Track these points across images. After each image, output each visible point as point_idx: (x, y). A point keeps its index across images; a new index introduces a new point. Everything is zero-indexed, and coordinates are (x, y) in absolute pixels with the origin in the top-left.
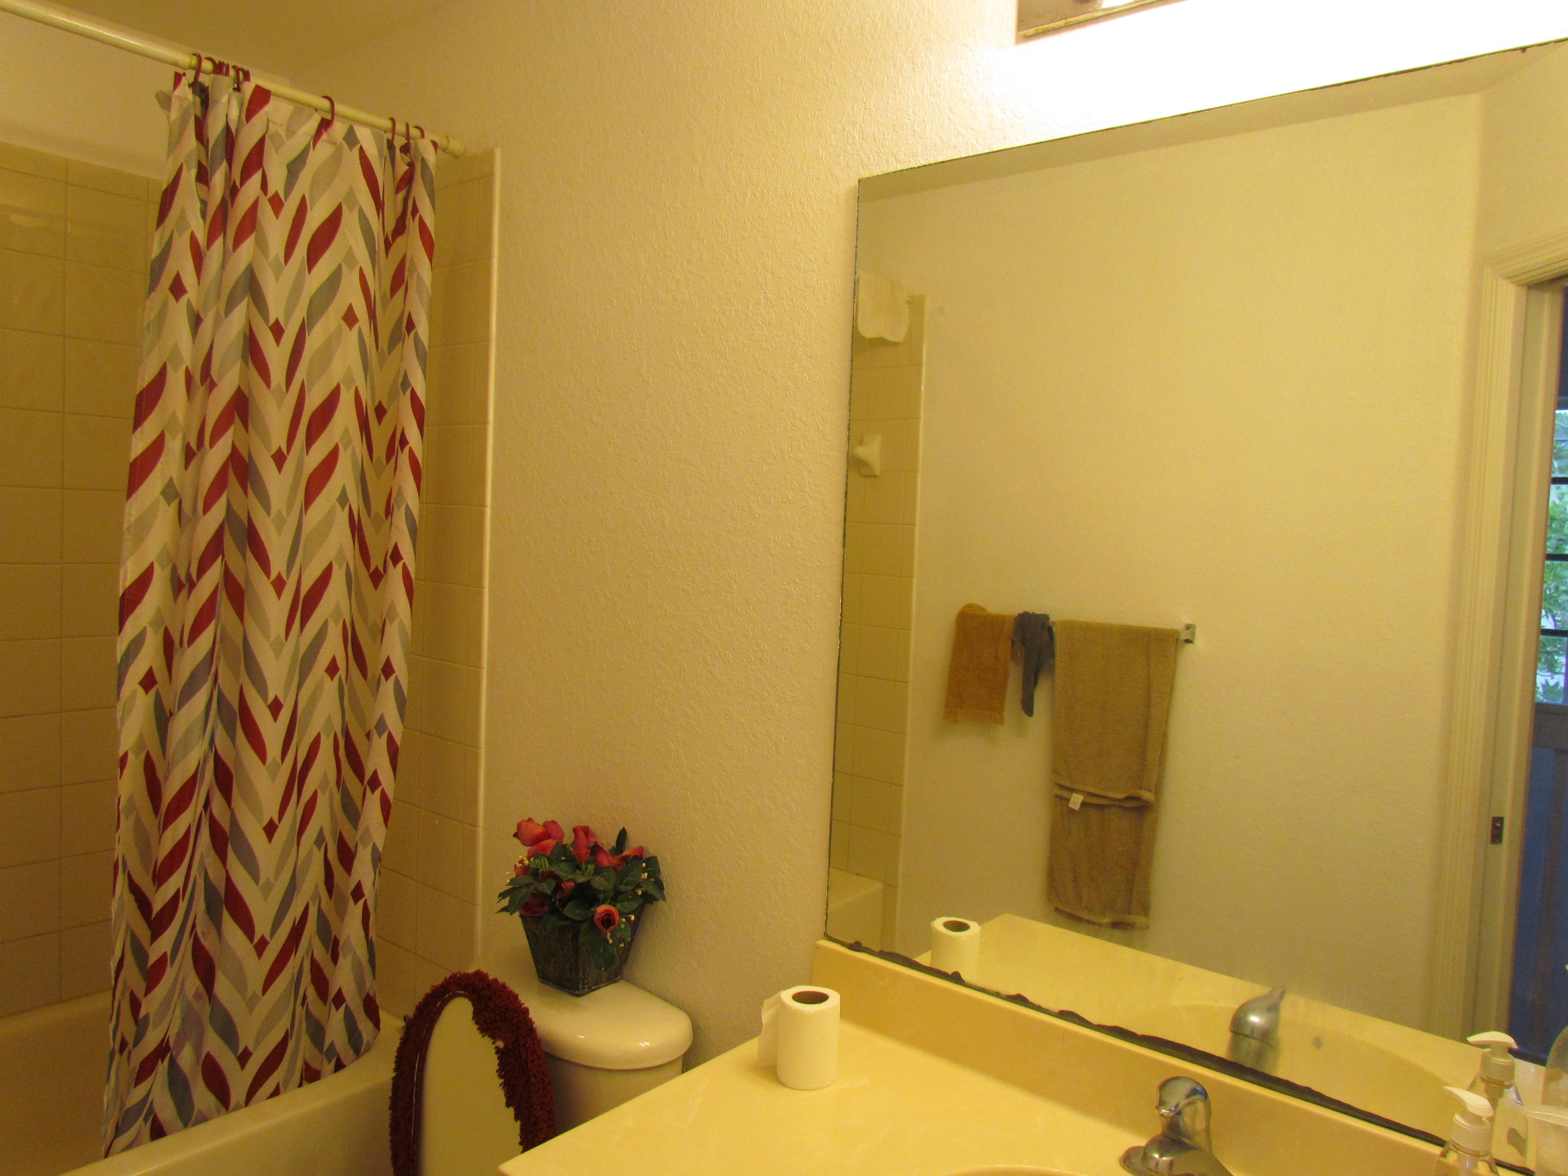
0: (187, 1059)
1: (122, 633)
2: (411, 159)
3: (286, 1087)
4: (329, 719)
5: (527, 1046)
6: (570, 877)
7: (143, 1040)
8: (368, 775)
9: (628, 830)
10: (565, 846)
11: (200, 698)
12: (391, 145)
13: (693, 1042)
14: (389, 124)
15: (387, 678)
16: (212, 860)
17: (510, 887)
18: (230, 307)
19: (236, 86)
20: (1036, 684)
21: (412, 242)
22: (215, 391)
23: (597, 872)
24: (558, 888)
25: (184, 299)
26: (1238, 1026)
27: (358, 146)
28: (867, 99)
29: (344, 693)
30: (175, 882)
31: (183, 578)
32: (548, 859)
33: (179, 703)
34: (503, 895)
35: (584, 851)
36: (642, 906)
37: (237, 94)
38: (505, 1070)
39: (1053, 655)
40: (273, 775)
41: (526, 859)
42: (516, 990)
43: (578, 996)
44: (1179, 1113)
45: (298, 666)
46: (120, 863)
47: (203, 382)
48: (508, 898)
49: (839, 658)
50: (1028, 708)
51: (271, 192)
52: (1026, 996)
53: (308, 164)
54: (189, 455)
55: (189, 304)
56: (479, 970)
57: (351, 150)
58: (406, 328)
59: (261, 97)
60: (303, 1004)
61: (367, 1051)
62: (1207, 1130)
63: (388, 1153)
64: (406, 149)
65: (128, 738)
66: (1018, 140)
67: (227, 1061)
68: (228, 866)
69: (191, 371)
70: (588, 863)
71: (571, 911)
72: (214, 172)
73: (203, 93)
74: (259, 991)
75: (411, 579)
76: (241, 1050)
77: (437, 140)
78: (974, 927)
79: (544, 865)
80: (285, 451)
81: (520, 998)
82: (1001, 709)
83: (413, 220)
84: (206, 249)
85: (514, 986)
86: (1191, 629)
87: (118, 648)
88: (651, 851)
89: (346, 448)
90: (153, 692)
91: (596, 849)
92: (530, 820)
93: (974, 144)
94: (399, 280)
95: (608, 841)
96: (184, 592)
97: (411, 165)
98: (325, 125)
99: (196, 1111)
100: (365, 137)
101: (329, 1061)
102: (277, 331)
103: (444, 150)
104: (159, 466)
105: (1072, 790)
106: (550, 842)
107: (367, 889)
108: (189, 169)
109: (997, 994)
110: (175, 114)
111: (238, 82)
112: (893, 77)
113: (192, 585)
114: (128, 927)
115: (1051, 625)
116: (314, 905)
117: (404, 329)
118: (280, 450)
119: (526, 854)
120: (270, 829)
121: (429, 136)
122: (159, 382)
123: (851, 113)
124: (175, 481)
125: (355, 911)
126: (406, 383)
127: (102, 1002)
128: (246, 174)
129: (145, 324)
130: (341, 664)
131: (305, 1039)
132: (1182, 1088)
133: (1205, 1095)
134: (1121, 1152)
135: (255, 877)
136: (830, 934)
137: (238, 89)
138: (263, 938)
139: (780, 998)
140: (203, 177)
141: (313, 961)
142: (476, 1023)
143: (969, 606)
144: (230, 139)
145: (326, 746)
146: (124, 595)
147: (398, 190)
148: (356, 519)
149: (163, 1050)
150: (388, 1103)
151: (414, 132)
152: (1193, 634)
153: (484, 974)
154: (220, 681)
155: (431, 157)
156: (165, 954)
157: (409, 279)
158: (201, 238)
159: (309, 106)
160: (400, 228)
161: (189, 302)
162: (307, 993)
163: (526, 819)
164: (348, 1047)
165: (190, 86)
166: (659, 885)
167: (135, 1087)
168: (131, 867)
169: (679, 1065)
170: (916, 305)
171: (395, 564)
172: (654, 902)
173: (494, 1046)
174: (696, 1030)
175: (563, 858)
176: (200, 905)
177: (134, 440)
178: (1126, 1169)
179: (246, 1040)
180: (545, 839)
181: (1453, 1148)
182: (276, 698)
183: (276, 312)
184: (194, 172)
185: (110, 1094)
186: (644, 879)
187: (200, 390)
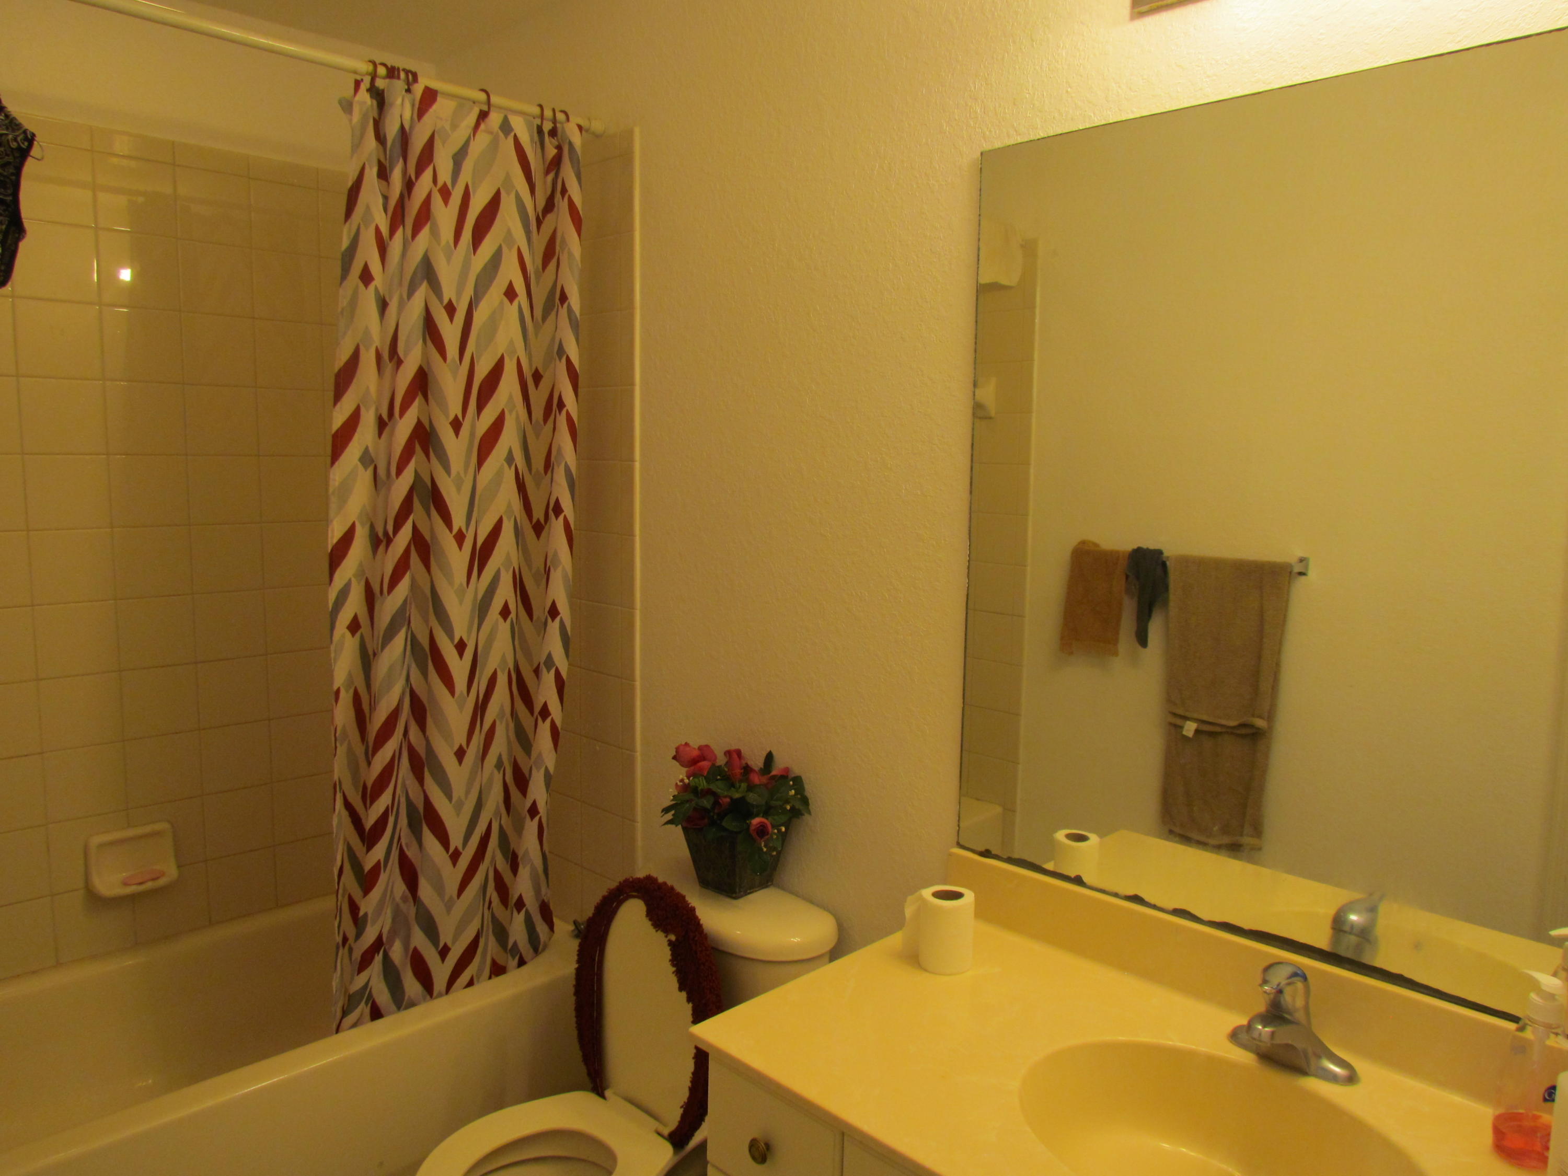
0: (397, 952)
1: (332, 585)
2: (559, 142)
3: (478, 978)
4: (503, 658)
5: (696, 939)
6: (726, 793)
7: (364, 935)
8: (537, 708)
9: (774, 753)
10: (719, 767)
11: (399, 641)
12: (540, 130)
13: (839, 939)
14: (537, 111)
15: (553, 619)
16: (412, 783)
17: (674, 802)
18: (411, 292)
19: (406, 87)
20: (1150, 616)
21: (562, 219)
22: (402, 368)
23: (751, 788)
24: (716, 803)
25: (372, 287)
26: (1338, 924)
27: (512, 134)
28: (988, 75)
29: (515, 633)
30: (384, 800)
31: (381, 534)
32: (705, 778)
33: (382, 646)
34: (666, 810)
35: (738, 771)
36: (790, 820)
37: (408, 96)
38: (676, 960)
39: (1166, 588)
40: (461, 707)
41: (685, 778)
42: (683, 892)
43: (735, 898)
44: (1280, 992)
45: (477, 608)
46: (338, 783)
47: (391, 359)
48: (673, 812)
49: (968, 595)
50: (1142, 639)
51: (440, 183)
52: (1143, 897)
53: (469, 154)
54: (381, 425)
55: (376, 289)
56: (649, 875)
57: (506, 138)
58: (560, 300)
59: (430, 96)
60: (489, 908)
61: (544, 950)
62: (1306, 1008)
63: (574, 1033)
64: (553, 133)
65: (340, 678)
66: (1133, 112)
67: (431, 955)
68: (425, 787)
69: (380, 350)
70: (741, 781)
71: (729, 823)
72: (392, 170)
73: (379, 97)
74: (455, 896)
75: (571, 530)
76: (441, 945)
77: (582, 123)
78: (1094, 838)
79: (703, 784)
80: (461, 418)
81: (687, 898)
82: (1115, 641)
83: (563, 199)
84: (389, 240)
85: (681, 888)
86: (1304, 562)
87: (330, 597)
88: (796, 771)
89: (511, 412)
90: (358, 635)
91: (747, 769)
92: (687, 744)
93: (1091, 116)
94: (550, 253)
95: (757, 762)
96: (382, 548)
97: (559, 148)
98: (483, 115)
99: (406, 998)
100: (520, 127)
101: (513, 958)
102: (451, 309)
103: (587, 131)
104: (356, 437)
105: (1186, 718)
106: (705, 764)
107: (542, 807)
108: (371, 168)
109: (1116, 895)
110: (356, 117)
111: (408, 84)
112: (1012, 53)
113: (389, 541)
114: (345, 839)
115: (1164, 559)
116: (496, 821)
117: (557, 301)
118: (456, 416)
119: (685, 774)
120: (460, 754)
121: (575, 120)
122: (353, 362)
123: (973, 88)
124: (371, 449)
125: (531, 827)
126: (561, 351)
127: (328, 903)
128: (420, 170)
129: (340, 310)
130: (512, 606)
131: (492, 939)
132: (1285, 972)
133: (1305, 978)
134: (1229, 1029)
135: (449, 795)
136: (962, 842)
137: (408, 91)
138: (456, 849)
139: (921, 896)
140: (383, 174)
141: (496, 871)
142: (650, 920)
143: (1083, 543)
144: (404, 136)
145: (502, 680)
146: (332, 550)
147: (547, 172)
148: (521, 477)
149: (378, 944)
150: (572, 990)
151: (561, 117)
152: (1307, 567)
153: (654, 878)
154: (412, 624)
155: (577, 139)
156: (379, 862)
157: (561, 254)
158: (385, 230)
159: (468, 99)
160: (550, 206)
161: (376, 288)
162: (492, 900)
163: (683, 743)
164: (528, 946)
165: (368, 90)
166: (805, 801)
167: (358, 974)
168: (344, 787)
169: (827, 958)
170: (1029, 249)
171: (557, 517)
172: (800, 816)
173: (667, 939)
174: (841, 929)
175: (719, 777)
176: (403, 821)
177: (335, 414)
178: (1233, 1044)
179: (445, 937)
180: (701, 761)
181: (1529, 1023)
182: (461, 639)
183: (448, 293)
184: (375, 170)
185: (337, 981)
186: (792, 796)
187: (389, 367)
